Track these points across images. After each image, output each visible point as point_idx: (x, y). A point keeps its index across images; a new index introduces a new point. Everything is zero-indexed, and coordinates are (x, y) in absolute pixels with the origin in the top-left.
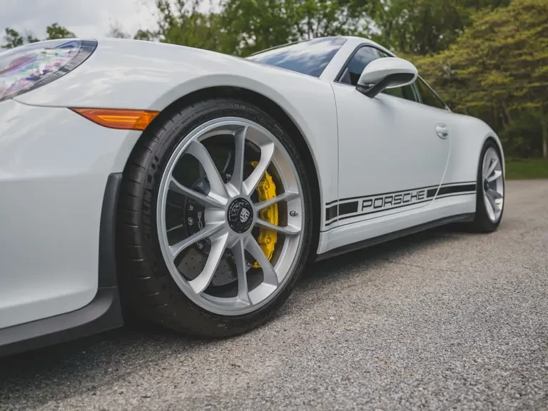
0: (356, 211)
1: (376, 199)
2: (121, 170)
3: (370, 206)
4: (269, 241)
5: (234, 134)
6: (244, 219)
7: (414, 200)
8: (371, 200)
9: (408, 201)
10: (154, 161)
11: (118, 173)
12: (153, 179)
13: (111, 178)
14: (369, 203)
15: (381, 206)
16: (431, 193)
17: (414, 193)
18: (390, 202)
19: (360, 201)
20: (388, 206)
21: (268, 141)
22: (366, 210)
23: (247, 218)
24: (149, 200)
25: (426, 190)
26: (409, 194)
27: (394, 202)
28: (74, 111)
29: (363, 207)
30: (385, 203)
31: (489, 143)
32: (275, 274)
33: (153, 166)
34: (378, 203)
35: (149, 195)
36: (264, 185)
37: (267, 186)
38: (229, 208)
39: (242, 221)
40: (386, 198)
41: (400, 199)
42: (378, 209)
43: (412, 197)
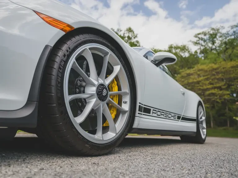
0: (150, 113)
1: (158, 111)
2: (52, 45)
3: (156, 113)
4: (113, 112)
5: (103, 56)
6: (104, 94)
7: (172, 118)
8: (156, 111)
9: (170, 117)
10: (68, 49)
11: (50, 46)
12: (66, 56)
13: (47, 47)
14: (155, 112)
15: (160, 115)
16: (179, 118)
17: (173, 115)
18: (163, 115)
19: (152, 109)
20: (162, 116)
21: (117, 64)
22: (154, 115)
23: (106, 94)
24: (62, 65)
25: (177, 115)
26: (170, 114)
27: (165, 116)
28: (35, 13)
29: (153, 113)
30: (162, 115)
31: (200, 104)
32: (116, 128)
33: (67, 51)
34: (159, 113)
35: (63, 63)
36: (113, 85)
37: (114, 86)
38: (98, 87)
39: (103, 95)
40: (162, 112)
41: (167, 115)
42: (158, 116)
43: (172, 116)
